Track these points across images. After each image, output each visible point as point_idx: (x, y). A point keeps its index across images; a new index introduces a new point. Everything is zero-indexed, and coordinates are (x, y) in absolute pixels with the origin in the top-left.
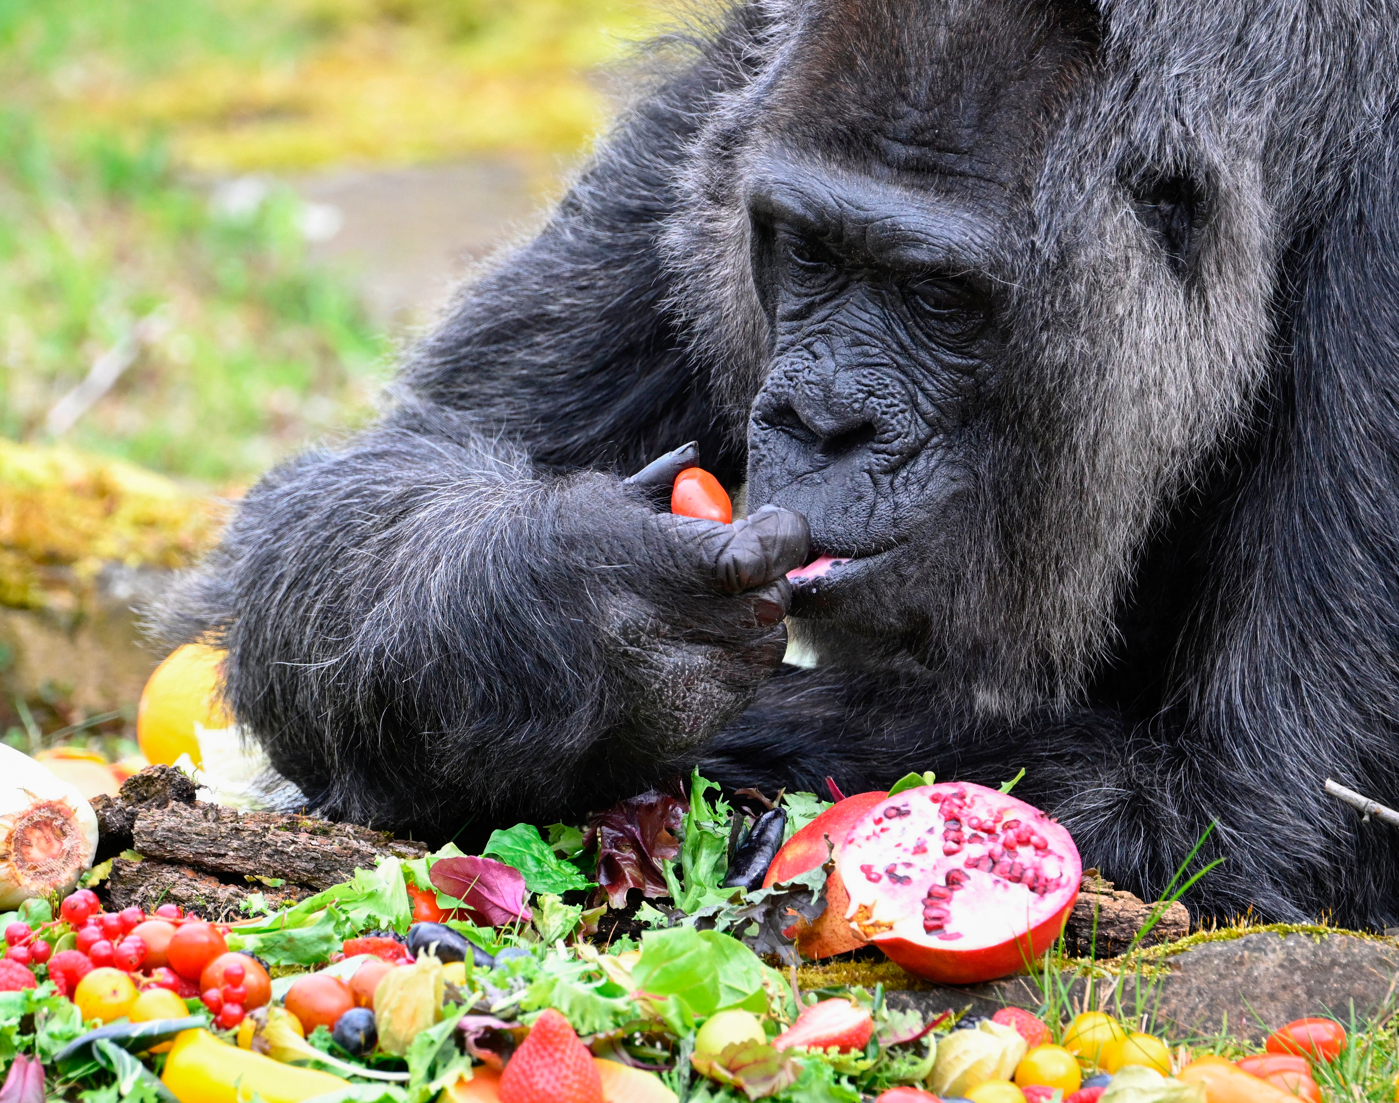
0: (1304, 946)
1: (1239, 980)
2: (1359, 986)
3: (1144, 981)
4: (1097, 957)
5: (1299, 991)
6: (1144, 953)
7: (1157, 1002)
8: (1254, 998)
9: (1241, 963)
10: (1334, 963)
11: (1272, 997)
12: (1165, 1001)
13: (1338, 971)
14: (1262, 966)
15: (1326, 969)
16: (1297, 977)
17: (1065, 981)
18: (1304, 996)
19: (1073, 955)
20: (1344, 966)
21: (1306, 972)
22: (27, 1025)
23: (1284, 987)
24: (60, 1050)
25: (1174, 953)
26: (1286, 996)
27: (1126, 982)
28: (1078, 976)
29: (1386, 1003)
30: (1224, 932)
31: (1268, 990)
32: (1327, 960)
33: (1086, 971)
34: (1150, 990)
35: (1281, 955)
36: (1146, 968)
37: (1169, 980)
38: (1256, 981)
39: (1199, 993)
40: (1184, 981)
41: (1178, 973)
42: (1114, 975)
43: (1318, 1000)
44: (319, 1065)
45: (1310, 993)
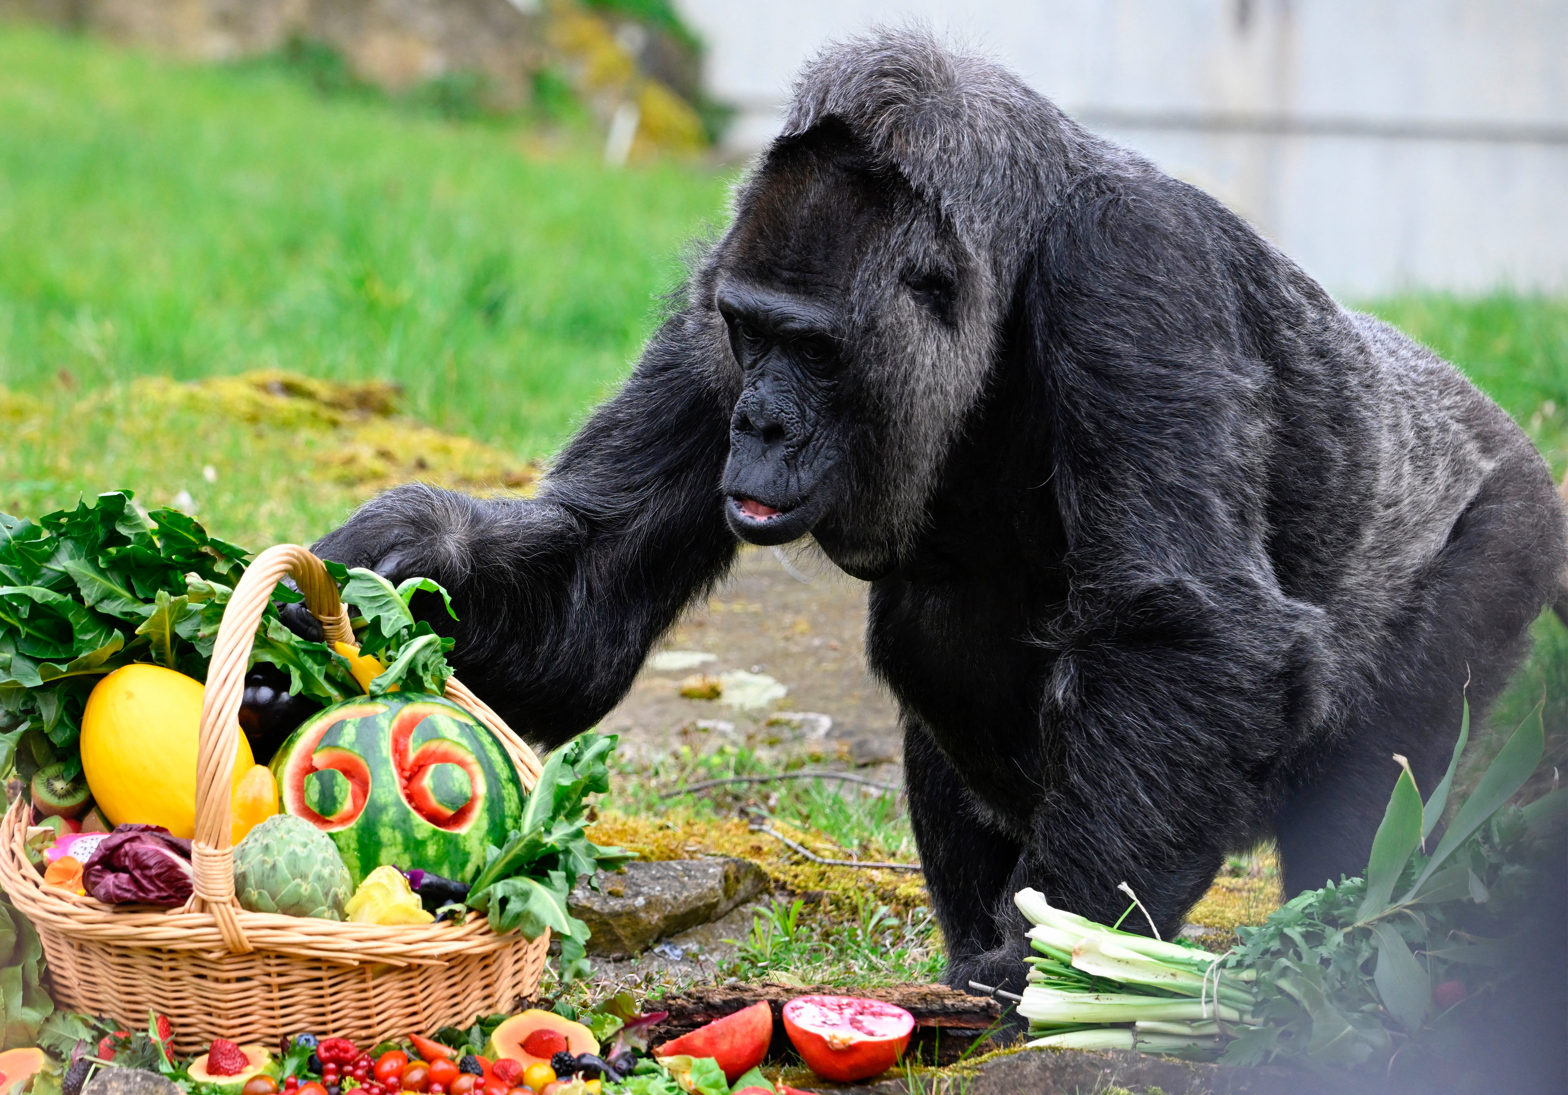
0: (1050, 1057)
1: (1016, 1076)
2: (1081, 1077)
3: (965, 1079)
4: (939, 1066)
5: (1049, 1081)
6: (964, 1063)
7: (972, 1090)
8: (1025, 1086)
9: (1017, 1067)
10: (1067, 1065)
11: (1035, 1085)
12: (977, 1089)
13: (1070, 1070)
14: (1028, 1069)
15: (1063, 1069)
16: (1048, 1074)
17: (922, 1080)
18: (1052, 1084)
19: (926, 1065)
20: (1072, 1068)
21: (1052, 1071)
23: (1041, 1080)
25: (980, 1063)
26: (1042, 1085)
27: (955, 1080)
28: (929, 1077)
29: (1096, 1087)
30: (1007, 1051)
31: (1032, 1081)
32: (1063, 1064)
33: (933, 1075)
34: (968, 1084)
35: (1038, 1062)
36: (966, 1072)
37: (978, 1078)
38: (1025, 1077)
39: (995, 1084)
40: (986, 1078)
41: (983, 1074)
42: (949, 1077)
43: (1059, 1086)
45: (1055, 1082)
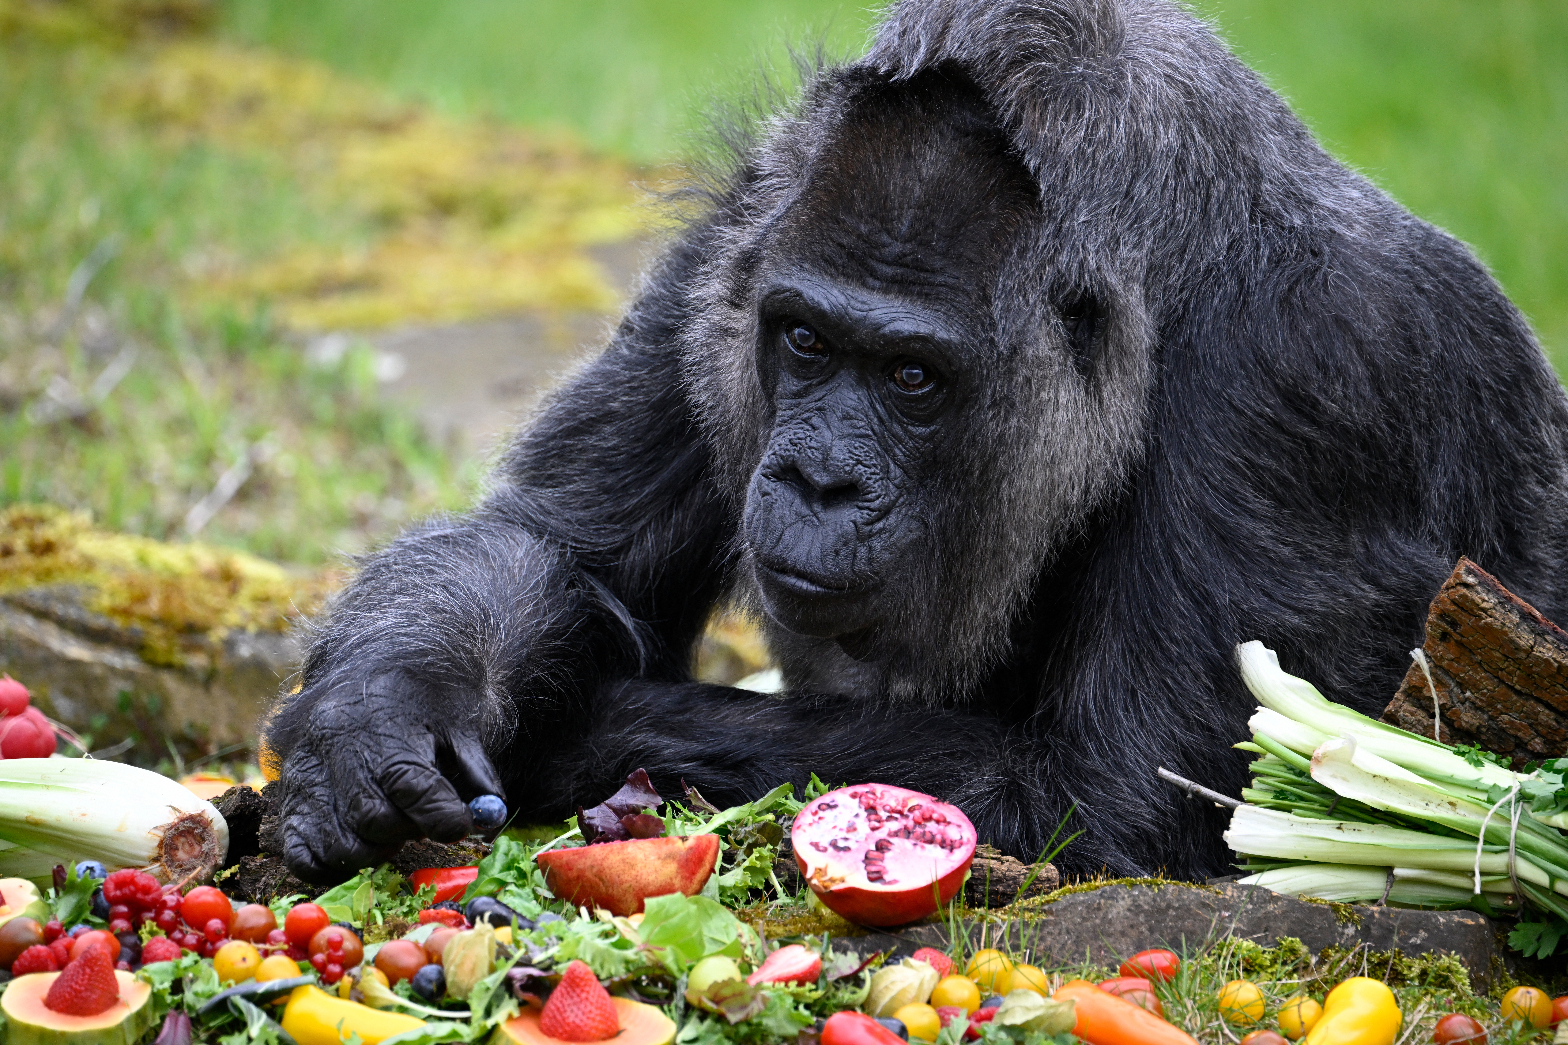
0: (1145, 894)
1: (1098, 921)
2: (1188, 924)
3: (1026, 925)
4: (990, 908)
5: (1143, 929)
6: (1025, 903)
7: (1036, 940)
8: (1109, 935)
9: (1099, 908)
10: (1169, 906)
11: (1123, 934)
12: (1042, 939)
13: (1172, 912)
14: (1115, 911)
15: (1163, 912)
16: (1141, 918)
17: (966, 927)
18: (1147, 933)
19: (972, 906)
20: (1176, 909)
21: (1148, 914)
22: (177, 987)
23: (1132, 926)
24: (202, 1005)
25: (1048, 902)
26: (1133, 933)
27: (1012, 925)
28: (976, 922)
29: (1209, 936)
30: (1085, 886)
31: (1120, 928)
32: (1163, 905)
33: (982, 918)
34: (1030, 931)
35: (1129, 901)
36: (1027, 915)
37: (1045, 923)
38: (1110, 922)
39: (1068, 933)
40: (1056, 924)
41: (1051, 918)
42: (1003, 921)
43: (1157, 935)
44: (402, 1010)
45: (1151, 930)
